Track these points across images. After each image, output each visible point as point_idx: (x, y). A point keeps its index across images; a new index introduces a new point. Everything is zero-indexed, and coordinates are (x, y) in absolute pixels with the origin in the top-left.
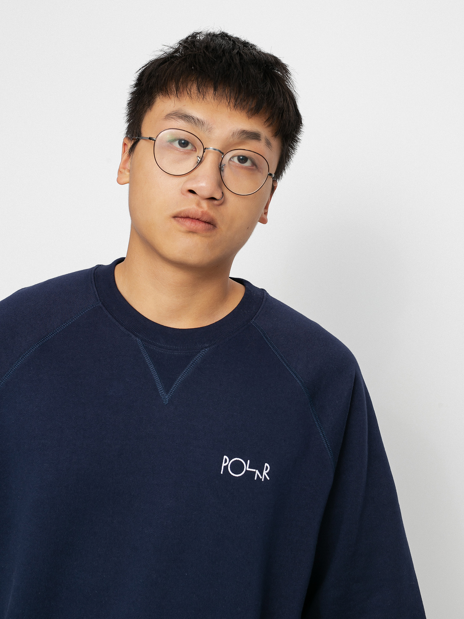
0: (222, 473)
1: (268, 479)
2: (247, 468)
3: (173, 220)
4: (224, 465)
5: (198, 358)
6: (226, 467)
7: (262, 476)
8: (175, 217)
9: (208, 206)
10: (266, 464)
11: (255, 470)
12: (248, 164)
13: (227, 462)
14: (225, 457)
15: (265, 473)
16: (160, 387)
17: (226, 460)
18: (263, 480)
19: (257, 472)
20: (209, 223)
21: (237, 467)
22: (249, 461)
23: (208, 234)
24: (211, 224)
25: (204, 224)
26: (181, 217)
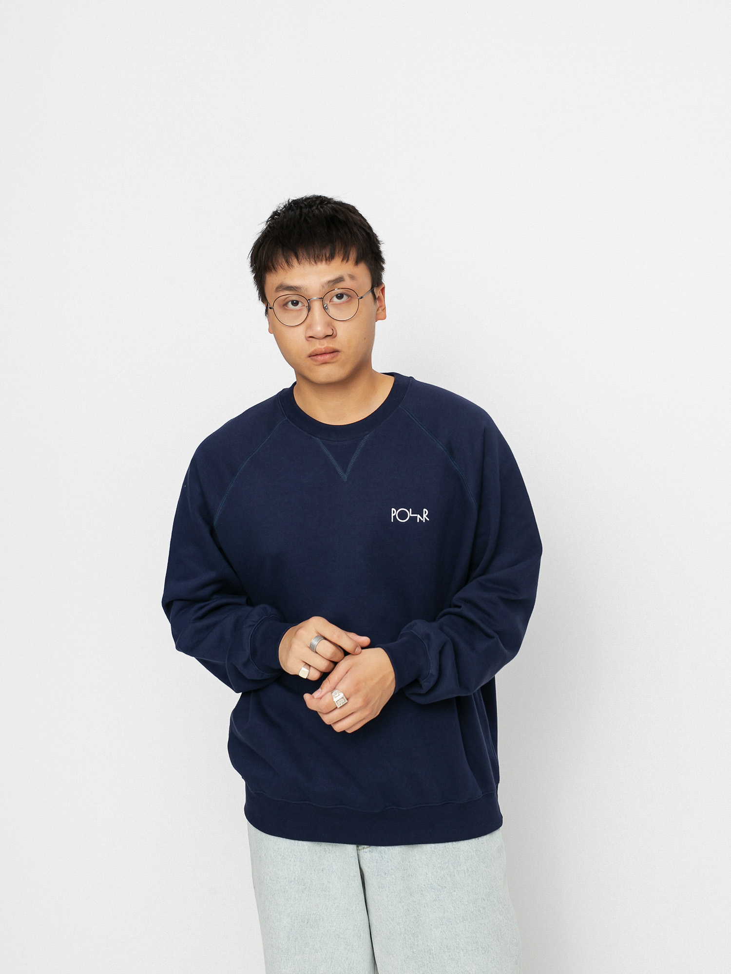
0: (392, 521)
1: (428, 520)
2: (410, 514)
3: (309, 359)
4: (393, 515)
5: (362, 444)
6: (395, 517)
7: (423, 518)
8: (310, 356)
9: (327, 342)
10: (425, 510)
11: (416, 515)
12: (344, 298)
13: (395, 513)
14: (393, 509)
15: (425, 516)
17: (394, 511)
18: (424, 521)
19: (419, 516)
20: (333, 352)
21: (403, 515)
22: (411, 510)
23: (335, 360)
24: (335, 351)
25: (329, 355)
26: (314, 356)
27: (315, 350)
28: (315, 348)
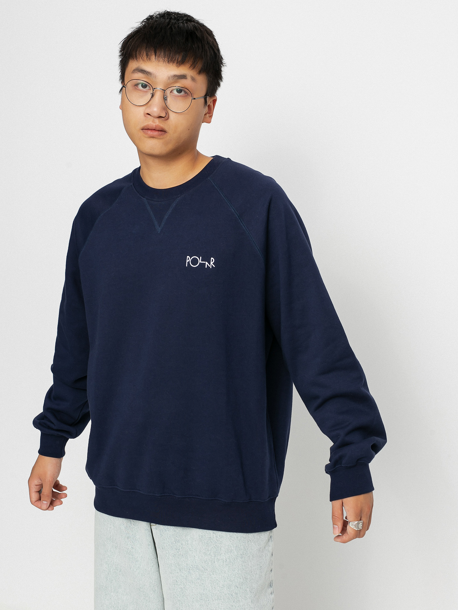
0: (187, 266)
1: (214, 266)
2: (200, 261)
3: (141, 131)
4: (187, 261)
5: (174, 205)
6: (189, 262)
7: (210, 265)
8: (143, 129)
9: (159, 122)
10: (212, 258)
11: (205, 262)
12: (183, 93)
13: (189, 259)
14: (188, 257)
15: (212, 263)
16: (156, 223)
17: (188, 258)
18: (211, 268)
19: (207, 263)
20: (161, 131)
21: (195, 261)
22: (201, 257)
23: (162, 137)
24: (163, 131)
25: (158, 132)
26: (146, 129)
27: (148, 125)
28: (149, 123)
